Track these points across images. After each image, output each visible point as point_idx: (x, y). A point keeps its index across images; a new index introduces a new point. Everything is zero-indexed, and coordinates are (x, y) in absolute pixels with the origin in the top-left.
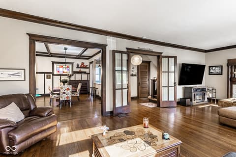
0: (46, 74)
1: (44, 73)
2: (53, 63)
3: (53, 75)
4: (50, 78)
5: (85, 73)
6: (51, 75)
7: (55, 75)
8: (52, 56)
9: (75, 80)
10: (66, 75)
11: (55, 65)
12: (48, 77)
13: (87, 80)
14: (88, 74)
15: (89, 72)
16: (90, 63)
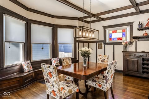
7: (107, 43)
8: (103, 19)
9: (136, 52)
10: (121, 43)
11: (107, 30)
12: (100, 47)
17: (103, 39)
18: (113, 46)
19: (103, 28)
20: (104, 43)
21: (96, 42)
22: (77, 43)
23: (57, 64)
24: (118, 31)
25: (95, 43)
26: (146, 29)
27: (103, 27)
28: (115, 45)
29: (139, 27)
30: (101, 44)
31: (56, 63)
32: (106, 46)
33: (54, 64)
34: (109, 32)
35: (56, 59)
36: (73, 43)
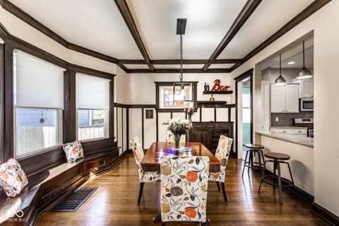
0: (145, 109)
2: (158, 84)
5: (222, 104)
7: (161, 109)
8: (156, 71)
9: (201, 122)
10: (183, 109)
11: (162, 89)
12: (149, 115)
13: (227, 120)
14: (230, 107)
15: (234, 103)
16: (235, 79)
17: (155, 103)
18: (170, 114)
19: (155, 84)
20: (156, 109)
21: (142, 107)
22: (115, 108)
23: (80, 155)
25: (141, 109)
26: (212, 93)
27: (155, 82)
29: (205, 89)
30: (152, 111)
31: (77, 154)
32: (159, 113)
33: (72, 156)
34: (164, 92)
35: (76, 144)
36: (108, 108)
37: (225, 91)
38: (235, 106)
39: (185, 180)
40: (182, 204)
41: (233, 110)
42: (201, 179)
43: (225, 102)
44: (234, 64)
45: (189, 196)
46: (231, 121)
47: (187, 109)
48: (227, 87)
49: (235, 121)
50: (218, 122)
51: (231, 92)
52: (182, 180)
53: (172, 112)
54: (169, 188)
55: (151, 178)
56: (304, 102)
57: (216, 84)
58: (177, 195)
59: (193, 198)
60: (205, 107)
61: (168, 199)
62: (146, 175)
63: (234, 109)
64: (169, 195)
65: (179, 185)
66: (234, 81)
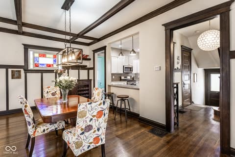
0: (10, 70)
1: (7, 67)
2: (27, 47)
3: (27, 71)
4: (19, 77)
5: (84, 67)
6: (22, 71)
7: (30, 70)
10: (54, 70)
12: (16, 76)
13: (87, 78)
14: (89, 69)
15: (92, 66)
16: (93, 51)
17: (23, 64)
18: (40, 74)
19: (23, 46)
20: (25, 70)
24: (47, 55)
28: (44, 74)
30: (19, 71)
32: (28, 74)
34: (34, 55)
37: (86, 58)
38: (93, 68)
39: (95, 118)
40: (91, 136)
41: (91, 72)
42: (105, 115)
43: (86, 66)
44: (92, 41)
45: (96, 129)
46: (90, 79)
47: (57, 70)
48: (87, 56)
49: (93, 79)
50: (81, 80)
51: (90, 59)
52: (93, 119)
53: (42, 73)
54: (84, 127)
55: (44, 131)
56: (126, 68)
57: (80, 53)
58: (89, 131)
59: (98, 130)
60: (72, 69)
61: (82, 136)
62: (38, 129)
63: (93, 71)
64: (83, 133)
65: (91, 123)
66: (93, 52)
